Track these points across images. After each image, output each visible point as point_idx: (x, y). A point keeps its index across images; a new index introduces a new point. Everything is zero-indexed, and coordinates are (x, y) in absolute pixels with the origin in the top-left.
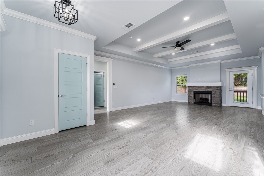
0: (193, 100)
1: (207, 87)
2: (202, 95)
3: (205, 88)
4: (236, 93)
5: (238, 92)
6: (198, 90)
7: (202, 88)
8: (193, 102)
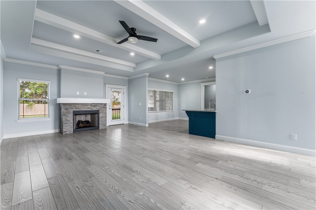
0: (72, 126)
1: (94, 104)
2: (86, 116)
3: (91, 106)
4: (114, 111)
5: (115, 109)
6: (80, 110)
7: (86, 107)
8: (72, 129)
